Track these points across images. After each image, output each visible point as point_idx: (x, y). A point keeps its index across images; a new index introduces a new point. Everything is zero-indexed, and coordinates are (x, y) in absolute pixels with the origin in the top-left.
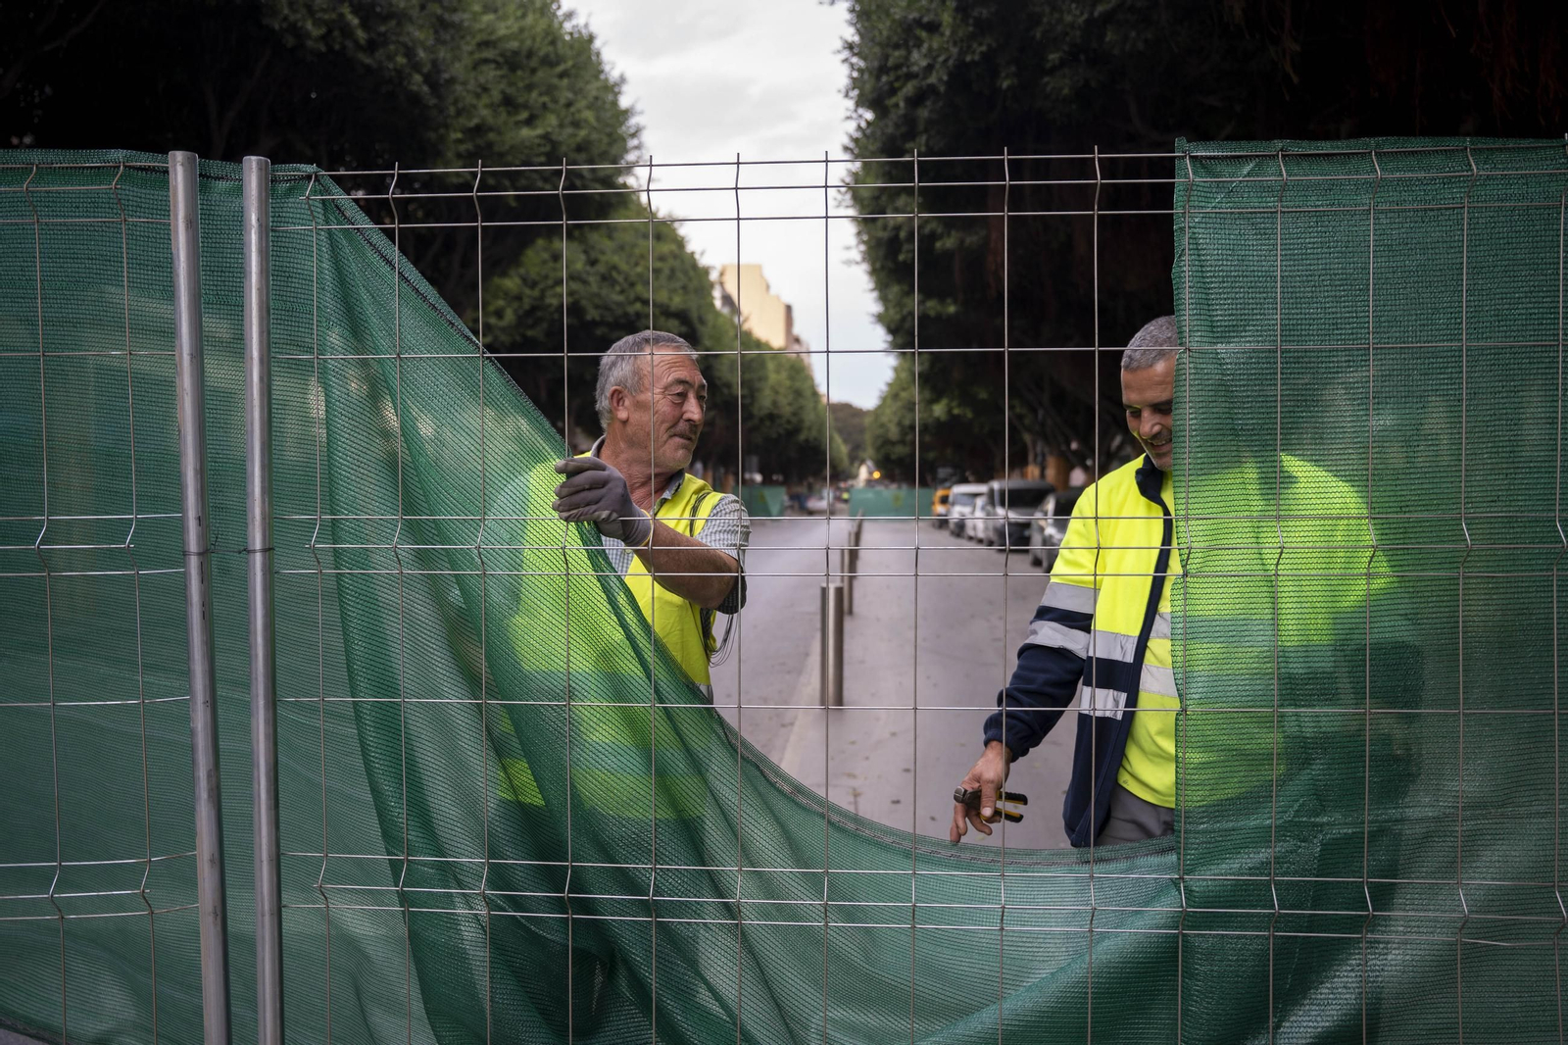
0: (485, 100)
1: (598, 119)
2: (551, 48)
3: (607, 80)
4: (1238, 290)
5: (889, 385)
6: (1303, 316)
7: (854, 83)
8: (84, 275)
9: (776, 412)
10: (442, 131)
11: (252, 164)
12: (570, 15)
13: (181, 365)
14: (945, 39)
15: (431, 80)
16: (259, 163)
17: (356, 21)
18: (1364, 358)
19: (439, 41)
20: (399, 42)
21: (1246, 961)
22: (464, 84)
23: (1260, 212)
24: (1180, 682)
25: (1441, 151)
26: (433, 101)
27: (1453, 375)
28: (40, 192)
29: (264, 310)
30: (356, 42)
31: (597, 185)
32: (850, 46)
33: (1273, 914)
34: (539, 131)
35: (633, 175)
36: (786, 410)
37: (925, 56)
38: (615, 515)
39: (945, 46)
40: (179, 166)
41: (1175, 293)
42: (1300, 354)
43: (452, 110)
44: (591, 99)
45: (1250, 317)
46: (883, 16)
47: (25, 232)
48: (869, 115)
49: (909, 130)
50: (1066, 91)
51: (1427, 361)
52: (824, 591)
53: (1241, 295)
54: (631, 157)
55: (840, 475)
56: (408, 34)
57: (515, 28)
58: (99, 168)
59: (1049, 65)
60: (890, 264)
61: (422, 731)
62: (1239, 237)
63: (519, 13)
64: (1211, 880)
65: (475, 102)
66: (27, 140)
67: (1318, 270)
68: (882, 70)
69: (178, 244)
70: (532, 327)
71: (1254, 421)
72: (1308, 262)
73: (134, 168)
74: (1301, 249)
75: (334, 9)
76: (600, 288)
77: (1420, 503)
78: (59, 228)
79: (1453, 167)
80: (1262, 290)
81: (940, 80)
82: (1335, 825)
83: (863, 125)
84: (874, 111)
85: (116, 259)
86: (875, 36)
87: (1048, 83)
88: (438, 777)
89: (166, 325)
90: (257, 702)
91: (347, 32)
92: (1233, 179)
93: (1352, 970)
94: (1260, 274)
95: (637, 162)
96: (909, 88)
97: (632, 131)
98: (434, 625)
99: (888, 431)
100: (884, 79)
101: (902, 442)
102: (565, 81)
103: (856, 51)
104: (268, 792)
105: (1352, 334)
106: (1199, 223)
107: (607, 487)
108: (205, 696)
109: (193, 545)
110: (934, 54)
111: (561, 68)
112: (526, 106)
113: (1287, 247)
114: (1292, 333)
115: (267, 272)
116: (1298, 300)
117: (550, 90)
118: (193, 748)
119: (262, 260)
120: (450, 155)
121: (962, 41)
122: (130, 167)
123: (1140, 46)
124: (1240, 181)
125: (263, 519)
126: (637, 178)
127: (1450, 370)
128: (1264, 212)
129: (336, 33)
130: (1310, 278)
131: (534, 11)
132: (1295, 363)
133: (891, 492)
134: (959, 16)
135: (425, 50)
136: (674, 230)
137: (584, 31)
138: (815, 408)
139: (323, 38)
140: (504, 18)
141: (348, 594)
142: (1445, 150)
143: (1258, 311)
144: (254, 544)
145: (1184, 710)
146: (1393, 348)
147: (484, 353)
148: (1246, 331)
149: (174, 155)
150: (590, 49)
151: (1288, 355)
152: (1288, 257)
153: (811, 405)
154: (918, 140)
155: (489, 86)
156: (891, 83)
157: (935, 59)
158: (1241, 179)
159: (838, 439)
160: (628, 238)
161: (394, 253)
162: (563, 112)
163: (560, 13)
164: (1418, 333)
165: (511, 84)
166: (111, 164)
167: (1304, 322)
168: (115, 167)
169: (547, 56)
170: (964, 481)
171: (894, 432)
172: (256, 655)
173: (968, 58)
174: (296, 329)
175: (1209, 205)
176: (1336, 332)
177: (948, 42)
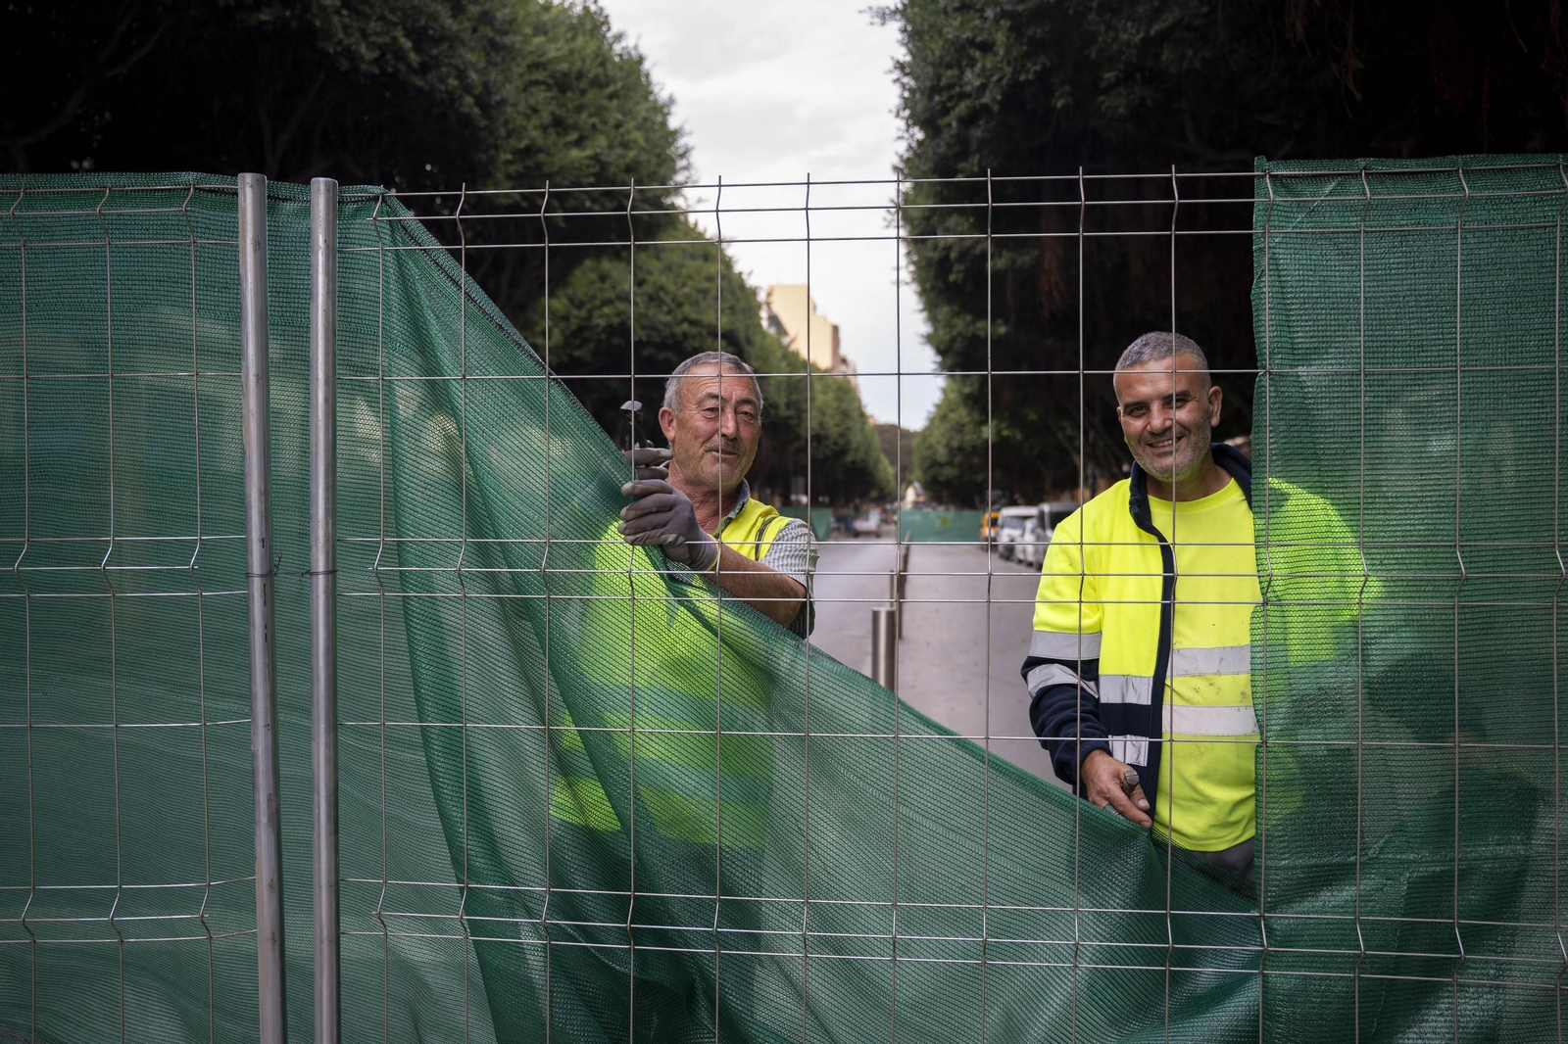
0: (535, 121)
1: (647, 140)
2: (600, 70)
3: (656, 101)
4: (1320, 311)
5: (937, 406)
6: (1387, 338)
7: (906, 104)
8: (152, 297)
9: (823, 433)
10: (492, 152)
11: (320, 185)
12: (619, 37)
13: (247, 386)
14: (999, 58)
15: (482, 102)
16: (327, 184)
17: (408, 44)
18: (1451, 381)
19: (491, 63)
20: (450, 64)
21: (1330, 1003)
22: (515, 105)
23: (1342, 232)
24: (1260, 713)
25: (1532, 168)
26: (483, 123)
27: (1545, 399)
28: (112, 215)
29: (330, 331)
30: (409, 65)
31: (646, 206)
32: (901, 66)
33: (1359, 956)
34: (589, 152)
35: (682, 195)
36: (833, 431)
37: (979, 75)
38: (681, 539)
39: (999, 65)
40: (248, 187)
41: (1254, 314)
42: (1384, 377)
43: (502, 132)
44: (640, 120)
45: (1332, 339)
46: (936, 37)
47: (96, 254)
48: (920, 135)
49: (962, 149)
50: (1121, 110)
51: (1517, 384)
52: (876, 615)
53: (1323, 317)
54: (680, 178)
55: (885, 498)
56: (460, 56)
57: (565, 51)
58: (170, 190)
59: (1104, 84)
60: (940, 285)
61: (490, 756)
62: (1320, 258)
63: (569, 35)
64: (1292, 918)
65: (525, 123)
66: (86, 164)
67: (1403, 291)
68: (935, 89)
69: (246, 265)
70: (579, 347)
71: (1336, 446)
72: (1393, 283)
73: (204, 190)
74: (1385, 269)
75: (387, 33)
76: (648, 308)
77: (1511, 530)
78: (129, 250)
79: (1545, 185)
80: (1344, 311)
81: (994, 99)
82: (1422, 862)
83: (914, 144)
84: (926, 132)
85: (183, 281)
86: (927, 56)
87: (1104, 102)
88: (507, 803)
89: (231, 347)
90: (319, 726)
91: (400, 55)
92: (1315, 198)
93: (1441, 1015)
94: (1342, 295)
95: (686, 183)
96: (962, 108)
97: (681, 151)
98: (501, 648)
99: (935, 452)
100: (937, 98)
101: (950, 463)
102: (615, 102)
103: (907, 70)
104: (328, 817)
105: (1439, 356)
106: (1279, 243)
107: (674, 511)
108: (266, 720)
109: (256, 566)
110: (988, 73)
111: (611, 89)
112: (575, 127)
113: (1371, 267)
114: (1376, 355)
115: (334, 293)
116: (1382, 322)
117: (600, 111)
118: (253, 773)
119: (328, 281)
120: (500, 175)
121: (1016, 60)
122: (200, 189)
123: (1197, 64)
124: (1322, 201)
125: (327, 541)
126: (686, 199)
127: (1541, 393)
128: (1347, 232)
129: (389, 56)
130: (1394, 299)
131: (584, 33)
132: (1379, 386)
133: (939, 514)
134: (1014, 36)
135: (477, 72)
136: (722, 250)
137: (633, 53)
138: (862, 429)
139: (376, 61)
140: (555, 40)
141: (414, 617)
142: (1536, 168)
143: (1340, 333)
144: (317, 566)
145: (1264, 742)
146: (1481, 370)
147: (550, 374)
148: (1328, 354)
149: (244, 177)
150: (639, 70)
151: (1372, 378)
152: (1371, 278)
153: (858, 426)
154: (970, 160)
155: (539, 107)
156: (943, 103)
157: (988, 78)
158: (1322, 198)
159: (885, 461)
160: (676, 258)
161: (461, 274)
162: (613, 133)
163: (609, 35)
164: (1508, 355)
165: (561, 105)
166: (182, 186)
167: (1388, 344)
168: (185, 190)
169: (597, 77)
170: (1013, 503)
171: (942, 454)
172: (318, 679)
173: (1022, 78)
174: (361, 350)
175: (1290, 225)
176: (1421, 354)
177: (1002, 62)
